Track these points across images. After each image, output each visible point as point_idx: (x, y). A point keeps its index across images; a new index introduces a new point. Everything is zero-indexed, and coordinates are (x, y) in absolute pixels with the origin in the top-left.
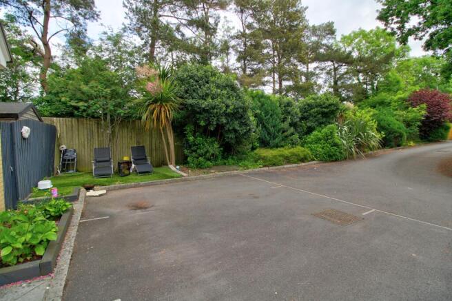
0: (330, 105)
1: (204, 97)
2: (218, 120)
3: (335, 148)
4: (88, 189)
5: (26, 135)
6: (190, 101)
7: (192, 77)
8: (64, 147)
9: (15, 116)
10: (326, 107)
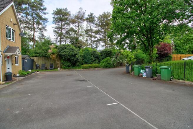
0: (108, 51)
1: (63, 52)
2: (67, 57)
3: (108, 64)
4: (37, 72)
5: (26, 61)
6: (60, 53)
7: (61, 48)
8: (37, 64)
9: (25, 58)
10: (107, 52)
